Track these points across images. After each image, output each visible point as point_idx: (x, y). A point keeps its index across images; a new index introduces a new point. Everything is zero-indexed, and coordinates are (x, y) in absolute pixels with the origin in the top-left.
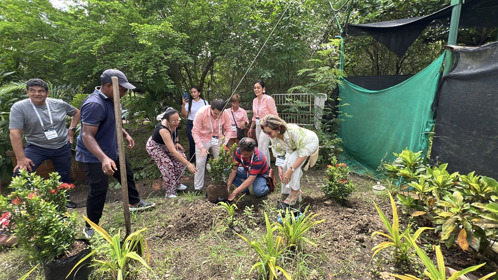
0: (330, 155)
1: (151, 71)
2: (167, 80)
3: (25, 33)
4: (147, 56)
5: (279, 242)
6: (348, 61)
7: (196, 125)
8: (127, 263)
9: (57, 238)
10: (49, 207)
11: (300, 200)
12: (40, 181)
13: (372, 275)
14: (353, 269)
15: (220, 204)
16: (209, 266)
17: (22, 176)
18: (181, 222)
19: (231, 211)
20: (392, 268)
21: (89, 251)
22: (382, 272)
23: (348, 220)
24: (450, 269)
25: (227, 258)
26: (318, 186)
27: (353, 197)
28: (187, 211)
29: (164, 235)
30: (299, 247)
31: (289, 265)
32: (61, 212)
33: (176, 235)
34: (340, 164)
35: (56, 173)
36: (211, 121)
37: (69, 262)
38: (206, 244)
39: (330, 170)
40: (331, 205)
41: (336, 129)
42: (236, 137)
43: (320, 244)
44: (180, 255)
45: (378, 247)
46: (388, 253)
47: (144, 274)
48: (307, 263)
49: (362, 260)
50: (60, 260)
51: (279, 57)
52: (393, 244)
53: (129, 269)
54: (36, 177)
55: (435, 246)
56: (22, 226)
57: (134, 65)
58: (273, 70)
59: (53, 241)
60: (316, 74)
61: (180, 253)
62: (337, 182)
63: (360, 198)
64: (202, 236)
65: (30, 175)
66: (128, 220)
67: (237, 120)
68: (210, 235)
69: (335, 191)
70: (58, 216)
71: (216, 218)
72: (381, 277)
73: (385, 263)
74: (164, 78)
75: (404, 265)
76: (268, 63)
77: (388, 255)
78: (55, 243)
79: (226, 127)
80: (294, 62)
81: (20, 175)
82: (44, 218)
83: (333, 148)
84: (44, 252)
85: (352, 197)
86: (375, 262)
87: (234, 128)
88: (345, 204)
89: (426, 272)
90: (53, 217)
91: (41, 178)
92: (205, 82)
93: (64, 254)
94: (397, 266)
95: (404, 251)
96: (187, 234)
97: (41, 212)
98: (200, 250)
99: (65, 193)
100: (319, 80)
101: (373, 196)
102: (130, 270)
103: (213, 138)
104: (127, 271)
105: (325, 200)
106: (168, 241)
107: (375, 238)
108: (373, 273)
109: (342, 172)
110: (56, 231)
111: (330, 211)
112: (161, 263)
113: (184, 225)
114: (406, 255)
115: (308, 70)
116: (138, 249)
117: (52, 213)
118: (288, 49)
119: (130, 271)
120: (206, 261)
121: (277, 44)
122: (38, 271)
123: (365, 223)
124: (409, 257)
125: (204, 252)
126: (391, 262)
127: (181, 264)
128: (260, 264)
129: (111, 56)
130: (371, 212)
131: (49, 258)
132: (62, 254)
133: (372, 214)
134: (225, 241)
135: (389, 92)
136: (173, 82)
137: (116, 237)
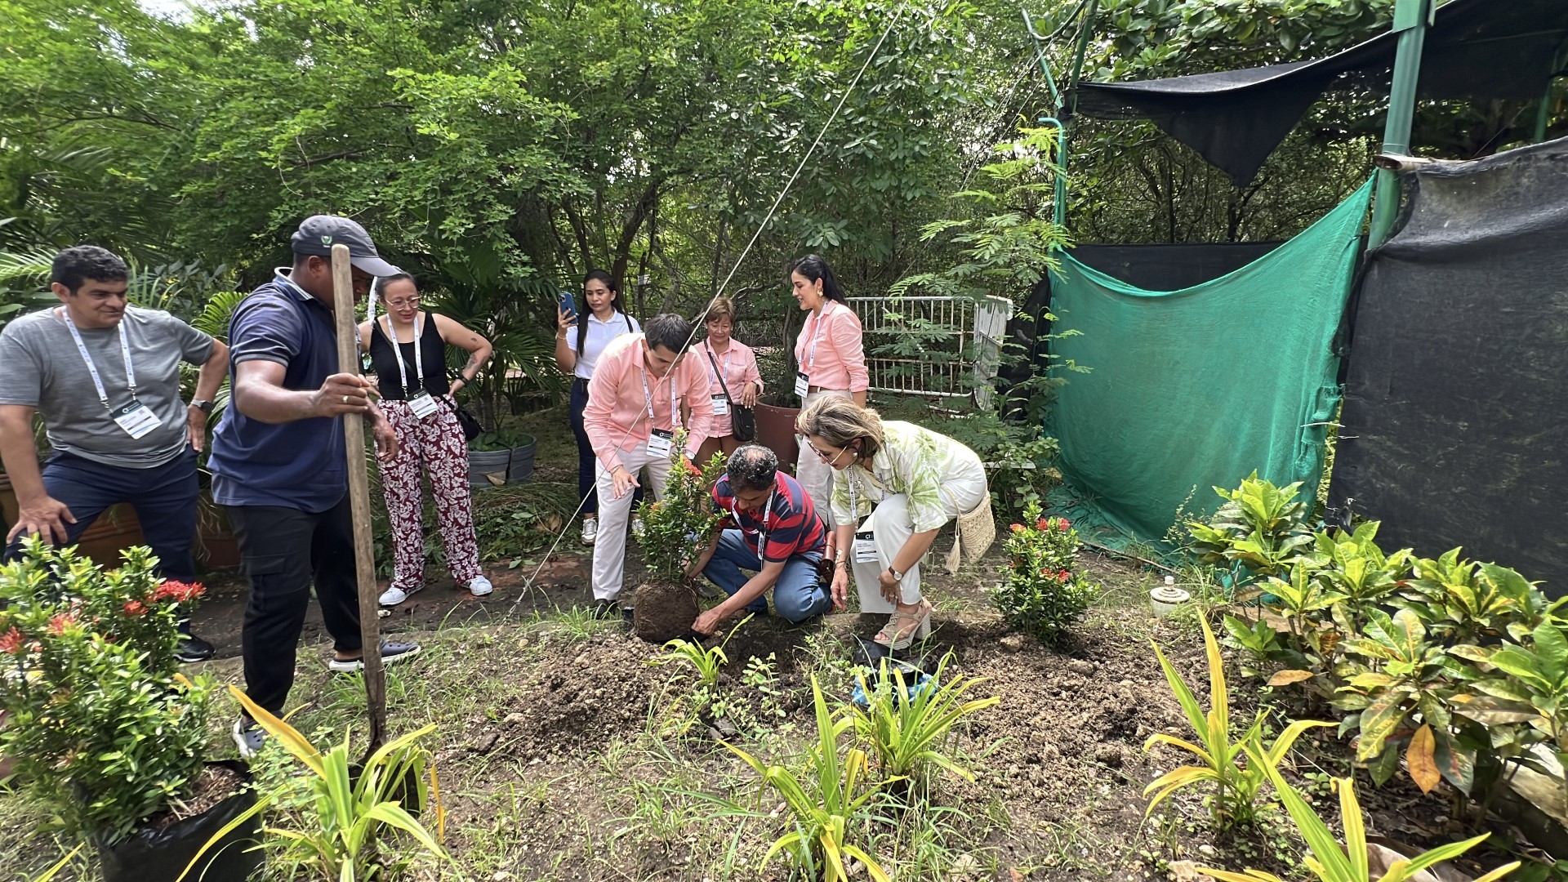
0: (1020, 490)
1: (457, 222)
2: (508, 250)
3: (47, 94)
4: (443, 173)
5: (857, 767)
6: (1079, 195)
7: (596, 397)
8: (370, 839)
9: (143, 760)
10: (118, 659)
11: (927, 633)
12: (91, 573)
13: (1143, 870)
14: (1085, 852)
15: (673, 647)
16: (635, 845)
17: (30, 558)
18: (549, 703)
19: (707, 668)
20: (1208, 849)
21: (251, 798)
22: (1176, 860)
23: (1072, 697)
24: (1384, 849)
25: (692, 819)
26: (983, 589)
27: (1090, 622)
28: (567, 668)
29: (492, 744)
30: (918, 782)
31: (888, 840)
32: (159, 674)
33: (530, 744)
34: (1051, 522)
35: (146, 547)
36: (645, 382)
37: (182, 836)
38: (627, 775)
39: (1018, 540)
40: (1022, 648)
41: (1039, 410)
42: (728, 433)
43: (985, 772)
44: (542, 809)
45: (1164, 783)
46: (1194, 800)
47: (428, 872)
48: (944, 835)
49: (1113, 822)
50: (154, 829)
51: (862, 180)
52: (1208, 772)
53: (379, 855)
54: (79, 562)
55: (1340, 781)
56: (28, 720)
57: (402, 203)
58: (844, 223)
59: (130, 770)
60: (979, 236)
61: (542, 804)
62: (1041, 576)
63: (1111, 627)
64: (615, 749)
65: (57, 555)
66: (377, 696)
67: (730, 378)
68: (639, 744)
69: (1034, 604)
70: (149, 687)
71: (659, 690)
72: (1172, 877)
73: (1184, 832)
74: (497, 245)
75: (1245, 837)
76: (830, 200)
77: (1193, 808)
78: (137, 775)
79: (693, 401)
80: (909, 197)
81: (24, 554)
82: (102, 695)
83: (1029, 470)
84: (99, 804)
85: (1088, 623)
86: (1155, 830)
87: (721, 407)
88: (1065, 645)
89: (1308, 862)
90: (130, 692)
91: (94, 565)
92: (632, 259)
93: (166, 811)
94: (1223, 840)
95: (1243, 795)
96: (568, 741)
97: (93, 677)
98: (606, 795)
99: (172, 612)
100: (987, 257)
101: (1152, 620)
102: (381, 860)
103: (652, 436)
104: (371, 862)
105: (1004, 635)
106: (507, 765)
107: (1156, 754)
108: (1149, 865)
109: (1057, 545)
110: (141, 737)
111: (1019, 670)
112: (482, 835)
113: (556, 713)
114: (1249, 805)
115: (953, 223)
116: (406, 792)
117: (127, 680)
118: (893, 157)
119: (381, 864)
120: (624, 830)
121: (858, 141)
122: (83, 863)
123: (1125, 707)
124: (1259, 813)
125: (619, 800)
126: (1203, 830)
127: (546, 839)
128: (796, 838)
129: (329, 173)
130: (1146, 671)
131: (118, 823)
132: (162, 809)
133: (1147, 678)
134: (687, 764)
135: (1203, 295)
136: (526, 258)
137: (336, 755)
